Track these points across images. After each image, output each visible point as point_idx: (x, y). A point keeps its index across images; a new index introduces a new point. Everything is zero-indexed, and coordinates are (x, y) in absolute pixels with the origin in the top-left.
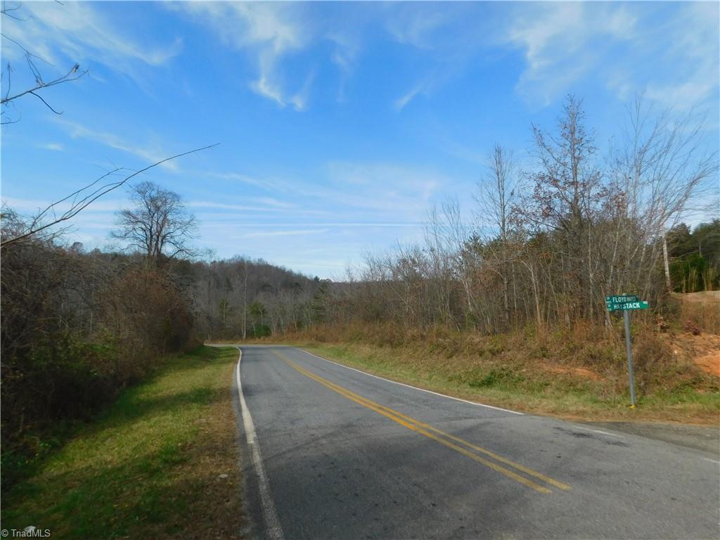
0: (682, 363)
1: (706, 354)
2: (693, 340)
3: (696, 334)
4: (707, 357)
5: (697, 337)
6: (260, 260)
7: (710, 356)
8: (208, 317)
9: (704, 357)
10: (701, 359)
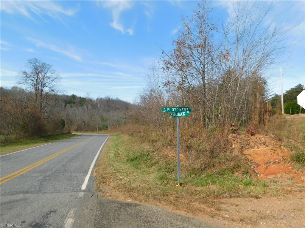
0: (236, 153)
1: (253, 147)
2: (249, 139)
3: (252, 135)
4: (254, 150)
5: (252, 137)
6: (117, 98)
7: (255, 149)
8: (83, 121)
9: (252, 150)
10: (250, 151)
